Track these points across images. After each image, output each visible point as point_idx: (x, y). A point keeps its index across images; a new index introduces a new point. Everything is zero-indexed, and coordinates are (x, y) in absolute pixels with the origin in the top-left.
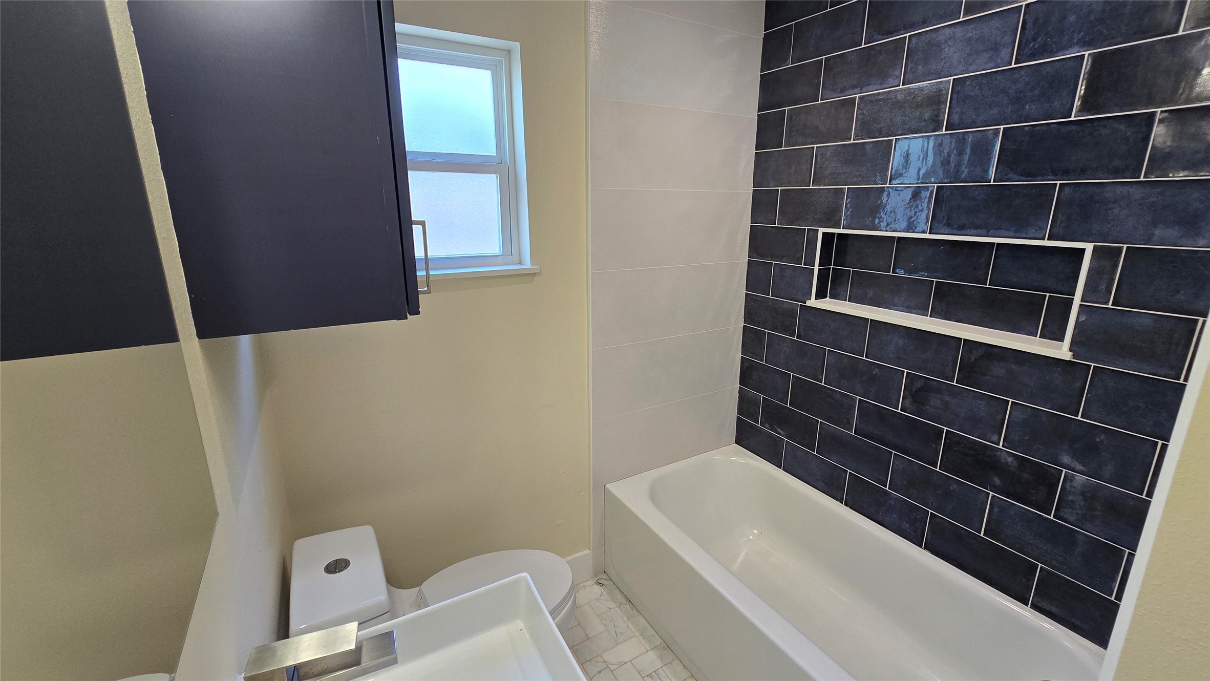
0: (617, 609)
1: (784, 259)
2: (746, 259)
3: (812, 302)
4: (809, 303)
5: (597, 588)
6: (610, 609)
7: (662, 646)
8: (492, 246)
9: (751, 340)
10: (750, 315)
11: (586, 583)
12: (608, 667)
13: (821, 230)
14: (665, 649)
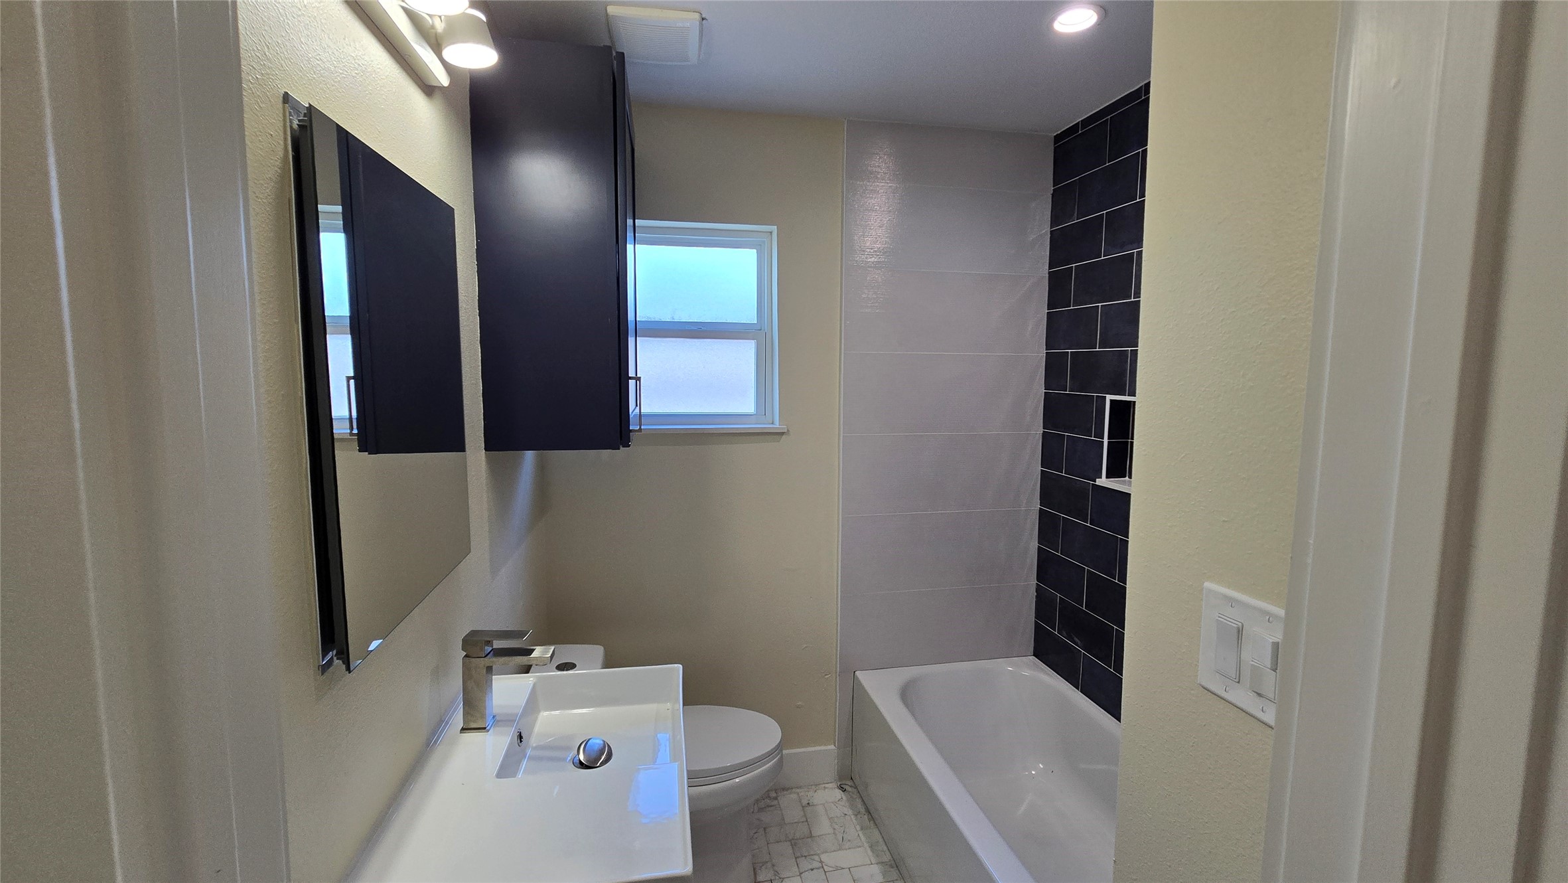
0: (852, 816)
1: (1076, 430)
2: (1041, 430)
3: (1103, 481)
4: (1099, 482)
5: (838, 794)
6: (846, 815)
7: (889, 863)
8: (748, 406)
9: (1047, 526)
10: (1046, 496)
11: (827, 785)
12: (823, 867)
13: (1109, 397)
14: (892, 867)
